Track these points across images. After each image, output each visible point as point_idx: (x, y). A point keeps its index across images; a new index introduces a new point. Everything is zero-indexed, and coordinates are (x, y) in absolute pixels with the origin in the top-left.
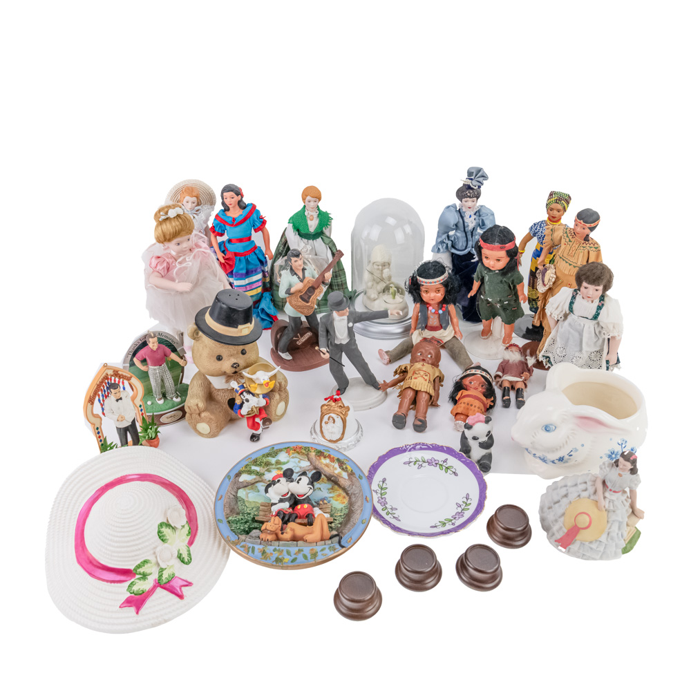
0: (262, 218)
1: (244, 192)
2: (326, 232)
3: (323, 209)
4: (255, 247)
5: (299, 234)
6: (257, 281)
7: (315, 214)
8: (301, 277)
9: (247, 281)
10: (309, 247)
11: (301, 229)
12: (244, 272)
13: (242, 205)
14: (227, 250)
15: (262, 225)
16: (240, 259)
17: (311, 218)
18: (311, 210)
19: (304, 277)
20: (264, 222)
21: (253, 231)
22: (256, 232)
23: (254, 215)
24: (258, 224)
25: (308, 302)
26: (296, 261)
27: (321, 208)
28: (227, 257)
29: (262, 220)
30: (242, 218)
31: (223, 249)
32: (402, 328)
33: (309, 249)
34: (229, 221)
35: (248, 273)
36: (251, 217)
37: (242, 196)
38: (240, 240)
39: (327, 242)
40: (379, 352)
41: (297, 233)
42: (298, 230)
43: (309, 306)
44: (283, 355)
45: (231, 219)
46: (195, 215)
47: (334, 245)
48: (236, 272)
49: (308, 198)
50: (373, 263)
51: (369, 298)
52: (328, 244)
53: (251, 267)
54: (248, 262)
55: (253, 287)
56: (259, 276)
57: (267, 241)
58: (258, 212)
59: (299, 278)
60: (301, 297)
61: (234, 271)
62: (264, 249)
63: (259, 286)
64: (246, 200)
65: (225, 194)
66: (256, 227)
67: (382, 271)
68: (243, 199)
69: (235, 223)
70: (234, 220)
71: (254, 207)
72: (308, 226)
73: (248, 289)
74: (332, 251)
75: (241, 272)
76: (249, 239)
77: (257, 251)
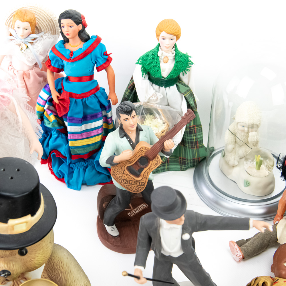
0: (107, 55)
1: (87, 21)
2: (184, 78)
3: (182, 49)
4: (97, 89)
5: (150, 79)
6: (97, 128)
7: (171, 55)
8: (134, 139)
9: (84, 127)
10: (160, 96)
11: (151, 72)
12: (81, 116)
13: (83, 36)
14: (64, 90)
15: (105, 63)
16: (76, 101)
17: (165, 59)
18: (166, 49)
19: (137, 141)
20: (109, 60)
21: (95, 69)
22: (98, 71)
23: (97, 51)
24: (101, 62)
25: (138, 176)
26: (126, 119)
27: (179, 48)
28: (61, 98)
29: (107, 57)
30: (82, 51)
31: (59, 87)
32: (264, 208)
33: (159, 98)
34: (67, 54)
35: (85, 119)
36: (93, 53)
37: (85, 26)
38: (80, 79)
39: (183, 91)
40: (230, 244)
41: (147, 77)
42: (149, 74)
43: (139, 181)
44: (108, 229)
45: (68, 53)
46: (29, 45)
47: (192, 95)
48: (71, 117)
49: (163, 34)
50: (238, 123)
51: (227, 163)
52: (184, 94)
53: (89, 112)
54: (85, 106)
55: (93, 134)
56: (99, 123)
57: (112, 82)
58: (103, 46)
59: (130, 141)
60: (129, 169)
61: (69, 115)
62: (107, 92)
63: (99, 135)
64: (90, 31)
65: (63, 21)
66: (99, 65)
67: (248, 133)
68: (86, 29)
69: (74, 59)
70: (72, 53)
71: (98, 40)
72: (160, 68)
73: (84, 137)
74: (188, 102)
75: (76, 116)
76: (91, 77)
77: (98, 94)
